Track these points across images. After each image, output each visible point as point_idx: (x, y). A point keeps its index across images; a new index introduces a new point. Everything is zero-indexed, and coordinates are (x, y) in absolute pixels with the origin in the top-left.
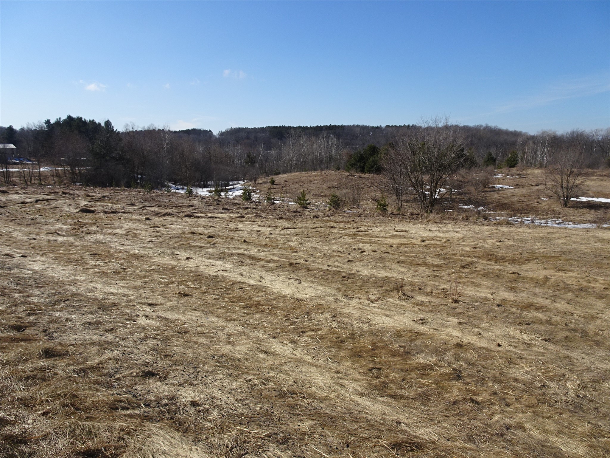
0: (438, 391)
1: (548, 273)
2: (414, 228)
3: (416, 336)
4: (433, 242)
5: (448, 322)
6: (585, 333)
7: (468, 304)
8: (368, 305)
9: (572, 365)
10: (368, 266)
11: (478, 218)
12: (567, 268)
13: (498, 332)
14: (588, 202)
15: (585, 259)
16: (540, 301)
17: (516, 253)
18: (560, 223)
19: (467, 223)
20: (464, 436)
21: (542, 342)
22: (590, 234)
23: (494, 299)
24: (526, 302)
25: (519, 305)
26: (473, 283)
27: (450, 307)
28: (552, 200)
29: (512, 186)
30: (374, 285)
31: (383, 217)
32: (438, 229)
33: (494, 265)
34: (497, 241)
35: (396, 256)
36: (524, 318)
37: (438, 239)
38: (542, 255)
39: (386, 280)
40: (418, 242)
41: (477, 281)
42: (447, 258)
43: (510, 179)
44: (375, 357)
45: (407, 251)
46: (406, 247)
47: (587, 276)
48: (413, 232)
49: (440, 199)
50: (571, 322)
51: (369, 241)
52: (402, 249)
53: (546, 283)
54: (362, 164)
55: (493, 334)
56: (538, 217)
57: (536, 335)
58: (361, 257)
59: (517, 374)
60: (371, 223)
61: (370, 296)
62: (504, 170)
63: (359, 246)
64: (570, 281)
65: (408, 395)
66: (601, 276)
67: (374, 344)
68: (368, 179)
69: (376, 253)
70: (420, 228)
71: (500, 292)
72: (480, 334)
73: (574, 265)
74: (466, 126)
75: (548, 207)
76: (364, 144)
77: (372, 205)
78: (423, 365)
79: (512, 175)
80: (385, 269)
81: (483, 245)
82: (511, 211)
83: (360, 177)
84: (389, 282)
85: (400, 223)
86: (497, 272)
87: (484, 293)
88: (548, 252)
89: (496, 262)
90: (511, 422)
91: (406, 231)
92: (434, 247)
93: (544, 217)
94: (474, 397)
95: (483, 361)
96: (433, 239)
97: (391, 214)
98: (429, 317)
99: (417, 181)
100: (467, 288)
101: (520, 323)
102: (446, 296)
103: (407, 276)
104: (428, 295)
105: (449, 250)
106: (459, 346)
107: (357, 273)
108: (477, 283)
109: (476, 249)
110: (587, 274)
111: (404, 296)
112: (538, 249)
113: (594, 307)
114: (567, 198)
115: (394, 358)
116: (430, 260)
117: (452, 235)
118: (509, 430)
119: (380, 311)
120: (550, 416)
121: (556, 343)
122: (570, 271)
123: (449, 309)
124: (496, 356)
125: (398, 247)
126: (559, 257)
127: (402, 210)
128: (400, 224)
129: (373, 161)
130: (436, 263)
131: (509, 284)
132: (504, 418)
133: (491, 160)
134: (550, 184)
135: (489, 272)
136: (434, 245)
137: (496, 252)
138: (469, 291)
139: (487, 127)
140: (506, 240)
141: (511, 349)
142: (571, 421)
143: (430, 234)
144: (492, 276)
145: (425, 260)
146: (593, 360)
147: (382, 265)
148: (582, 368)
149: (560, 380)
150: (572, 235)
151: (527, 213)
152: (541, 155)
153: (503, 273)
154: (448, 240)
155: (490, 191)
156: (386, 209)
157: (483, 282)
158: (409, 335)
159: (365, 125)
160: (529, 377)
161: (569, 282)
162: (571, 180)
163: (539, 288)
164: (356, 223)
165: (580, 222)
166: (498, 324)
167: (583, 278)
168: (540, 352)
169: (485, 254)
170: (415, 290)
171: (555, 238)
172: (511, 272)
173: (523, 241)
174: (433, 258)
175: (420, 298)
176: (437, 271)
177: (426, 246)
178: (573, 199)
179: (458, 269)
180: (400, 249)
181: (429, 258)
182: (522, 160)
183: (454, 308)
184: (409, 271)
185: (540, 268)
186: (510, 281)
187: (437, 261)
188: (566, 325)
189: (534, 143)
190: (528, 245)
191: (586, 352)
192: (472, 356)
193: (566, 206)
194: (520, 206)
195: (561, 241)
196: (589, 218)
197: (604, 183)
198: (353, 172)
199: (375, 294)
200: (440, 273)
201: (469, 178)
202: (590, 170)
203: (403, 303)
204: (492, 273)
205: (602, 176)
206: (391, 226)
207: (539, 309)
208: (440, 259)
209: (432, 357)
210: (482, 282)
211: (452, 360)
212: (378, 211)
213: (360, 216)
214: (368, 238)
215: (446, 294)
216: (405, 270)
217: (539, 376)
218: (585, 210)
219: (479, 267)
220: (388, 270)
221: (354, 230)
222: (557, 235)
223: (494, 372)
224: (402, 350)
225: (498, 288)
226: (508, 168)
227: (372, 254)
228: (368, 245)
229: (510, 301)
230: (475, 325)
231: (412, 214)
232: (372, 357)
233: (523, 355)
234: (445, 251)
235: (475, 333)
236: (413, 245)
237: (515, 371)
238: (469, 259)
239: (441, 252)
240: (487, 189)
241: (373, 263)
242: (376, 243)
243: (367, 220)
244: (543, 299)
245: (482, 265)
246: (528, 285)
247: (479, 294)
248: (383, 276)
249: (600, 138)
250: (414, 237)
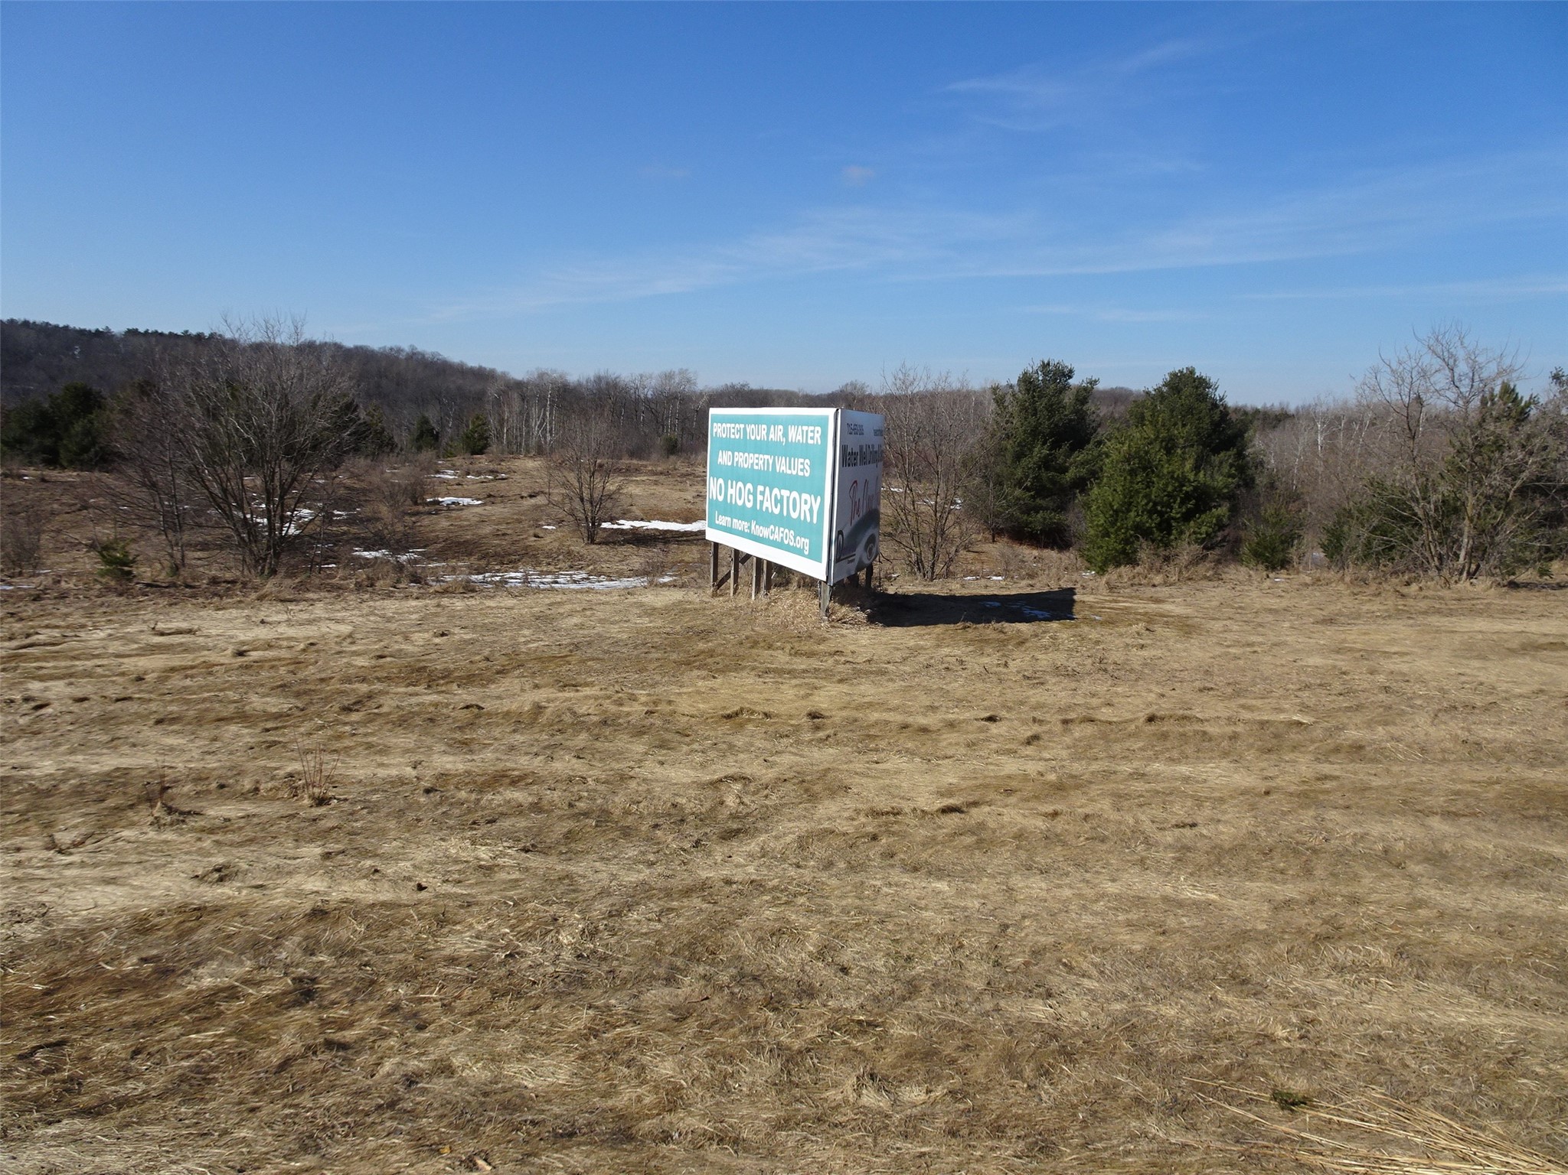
0: (239, 1050)
1: (540, 696)
2: (216, 619)
3: (198, 918)
4: (270, 654)
5: (295, 859)
6: (604, 817)
7: (354, 803)
8: (48, 864)
9: (574, 891)
10: (59, 745)
11: (398, 581)
12: (580, 679)
13: (422, 855)
14: (634, 530)
15: (618, 654)
16: (523, 763)
17: (478, 658)
18: (583, 579)
19: (367, 596)
20: (289, 1143)
21: (517, 855)
22: (631, 599)
23: (418, 778)
24: (491, 769)
25: (475, 782)
26: (370, 746)
27: (304, 820)
28: (566, 529)
29: (478, 500)
30: (73, 800)
31: (121, 595)
32: (285, 617)
33: (426, 694)
34: (436, 635)
35: (153, 706)
36: (484, 809)
37: (285, 643)
38: (533, 656)
39: (115, 780)
40: (226, 658)
41: (381, 738)
42: (305, 693)
43: (474, 483)
44: (51, 1013)
45: (191, 687)
46: (186, 677)
47: (617, 692)
48: (214, 632)
49: (296, 537)
50: (580, 798)
51: (64, 671)
52: (177, 682)
53: (536, 719)
54: (48, 442)
55: (408, 864)
56: (539, 569)
57: (505, 844)
58: (34, 722)
59: (457, 946)
60: (77, 618)
61: (58, 836)
62: (458, 461)
63: (27, 690)
64: (585, 708)
65: (144, 1091)
66: (643, 688)
67: (55, 974)
68: (72, 485)
69: (86, 704)
70: (237, 618)
71: (436, 756)
72: (376, 871)
73: (596, 671)
74: (361, 348)
75: (556, 544)
76: (53, 379)
77: (89, 563)
78: (205, 994)
79: (479, 474)
80: (116, 747)
81: (403, 647)
82: (479, 560)
83: (43, 480)
84: (124, 784)
85: (174, 608)
86: (432, 709)
87: (397, 767)
88: (545, 649)
89: (429, 686)
90: (421, 1065)
91: (190, 632)
92: (272, 667)
93: (551, 568)
94: (338, 1036)
95: (379, 936)
96: (269, 646)
97: (148, 585)
98: (241, 858)
99: (225, 491)
100: (353, 763)
101: (474, 823)
102: (295, 792)
103: (186, 757)
104: (246, 799)
105: (312, 669)
106: (318, 914)
107: (14, 773)
108: (379, 744)
109: (384, 660)
110: (617, 688)
111: (169, 814)
112: (526, 643)
113: (627, 755)
114: (593, 524)
115: (117, 997)
116: (256, 702)
117: (324, 630)
118: (413, 1087)
119: (88, 872)
120: (513, 1021)
121: (545, 853)
122: (586, 685)
123: (303, 824)
124: (410, 916)
125: (162, 680)
126: (566, 656)
127: (184, 573)
128: (175, 612)
129: (87, 432)
130: (274, 710)
131: (456, 736)
132: (405, 1062)
133: (427, 436)
134: (557, 493)
135: (411, 712)
136: (270, 660)
137: (431, 661)
138: (360, 769)
139: (414, 354)
140: (457, 630)
141: (449, 888)
142: (556, 1016)
143: (263, 633)
144: (418, 721)
145: (244, 706)
146: (614, 869)
147: (105, 738)
148: (592, 893)
149: (548, 932)
150: (596, 604)
151: (515, 562)
152: (540, 426)
153: (445, 711)
154: (312, 644)
155: (430, 513)
156: (130, 573)
157: (395, 741)
158: (176, 921)
159: (53, 322)
160: (483, 943)
161: (583, 710)
162: (598, 481)
163: (522, 734)
164: (21, 620)
165: (621, 575)
166: (422, 837)
167: (609, 697)
168: (510, 881)
169: (404, 669)
170: (209, 792)
171: (562, 614)
172: (462, 705)
173: (495, 629)
174: (268, 695)
175: (218, 811)
176: (276, 728)
177: (247, 667)
178: (605, 525)
179: (332, 717)
180: (169, 685)
181: (254, 698)
182: (499, 438)
183: (314, 820)
184: (192, 741)
185: (527, 687)
186: (460, 728)
187: (276, 704)
188: (571, 805)
189: (523, 398)
190: (505, 637)
191: (604, 855)
192: (351, 931)
193: (593, 542)
194: (500, 545)
195: (575, 620)
196: (637, 566)
197: (659, 490)
198: (15, 467)
199: (75, 827)
200: (284, 735)
201: (375, 479)
202: (635, 462)
203: (169, 835)
204: (418, 714)
205: (655, 474)
206: (145, 622)
207: (519, 781)
208: (286, 697)
209: (241, 963)
210: (393, 741)
211: (298, 955)
212: (104, 580)
213: (37, 598)
214: (63, 664)
215: (296, 788)
216: (181, 741)
217: (505, 934)
218: (629, 549)
219: (388, 704)
220: (125, 749)
221: (15, 643)
222: (568, 607)
223: (401, 956)
224: (148, 967)
225: (430, 748)
226: (468, 455)
227: (75, 707)
228: (61, 683)
229: (456, 776)
230: (367, 852)
231: (214, 581)
232: (42, 1015)
233: (474, 897)
234: (301, 675)
235: (364, 872)
236: (209, 667)
237: (452, 939)
238: (364, 688)
239: (290, 678)
240: (421, 508)
241: (77, 737)
242: (88, 674)
243: (64, 610)
244: (527, 758)
245: (395, 698)
246: (499, 730)
247: (382, 773)
248: (106, 769)
249: (650, 393)
250: (215, 646)
